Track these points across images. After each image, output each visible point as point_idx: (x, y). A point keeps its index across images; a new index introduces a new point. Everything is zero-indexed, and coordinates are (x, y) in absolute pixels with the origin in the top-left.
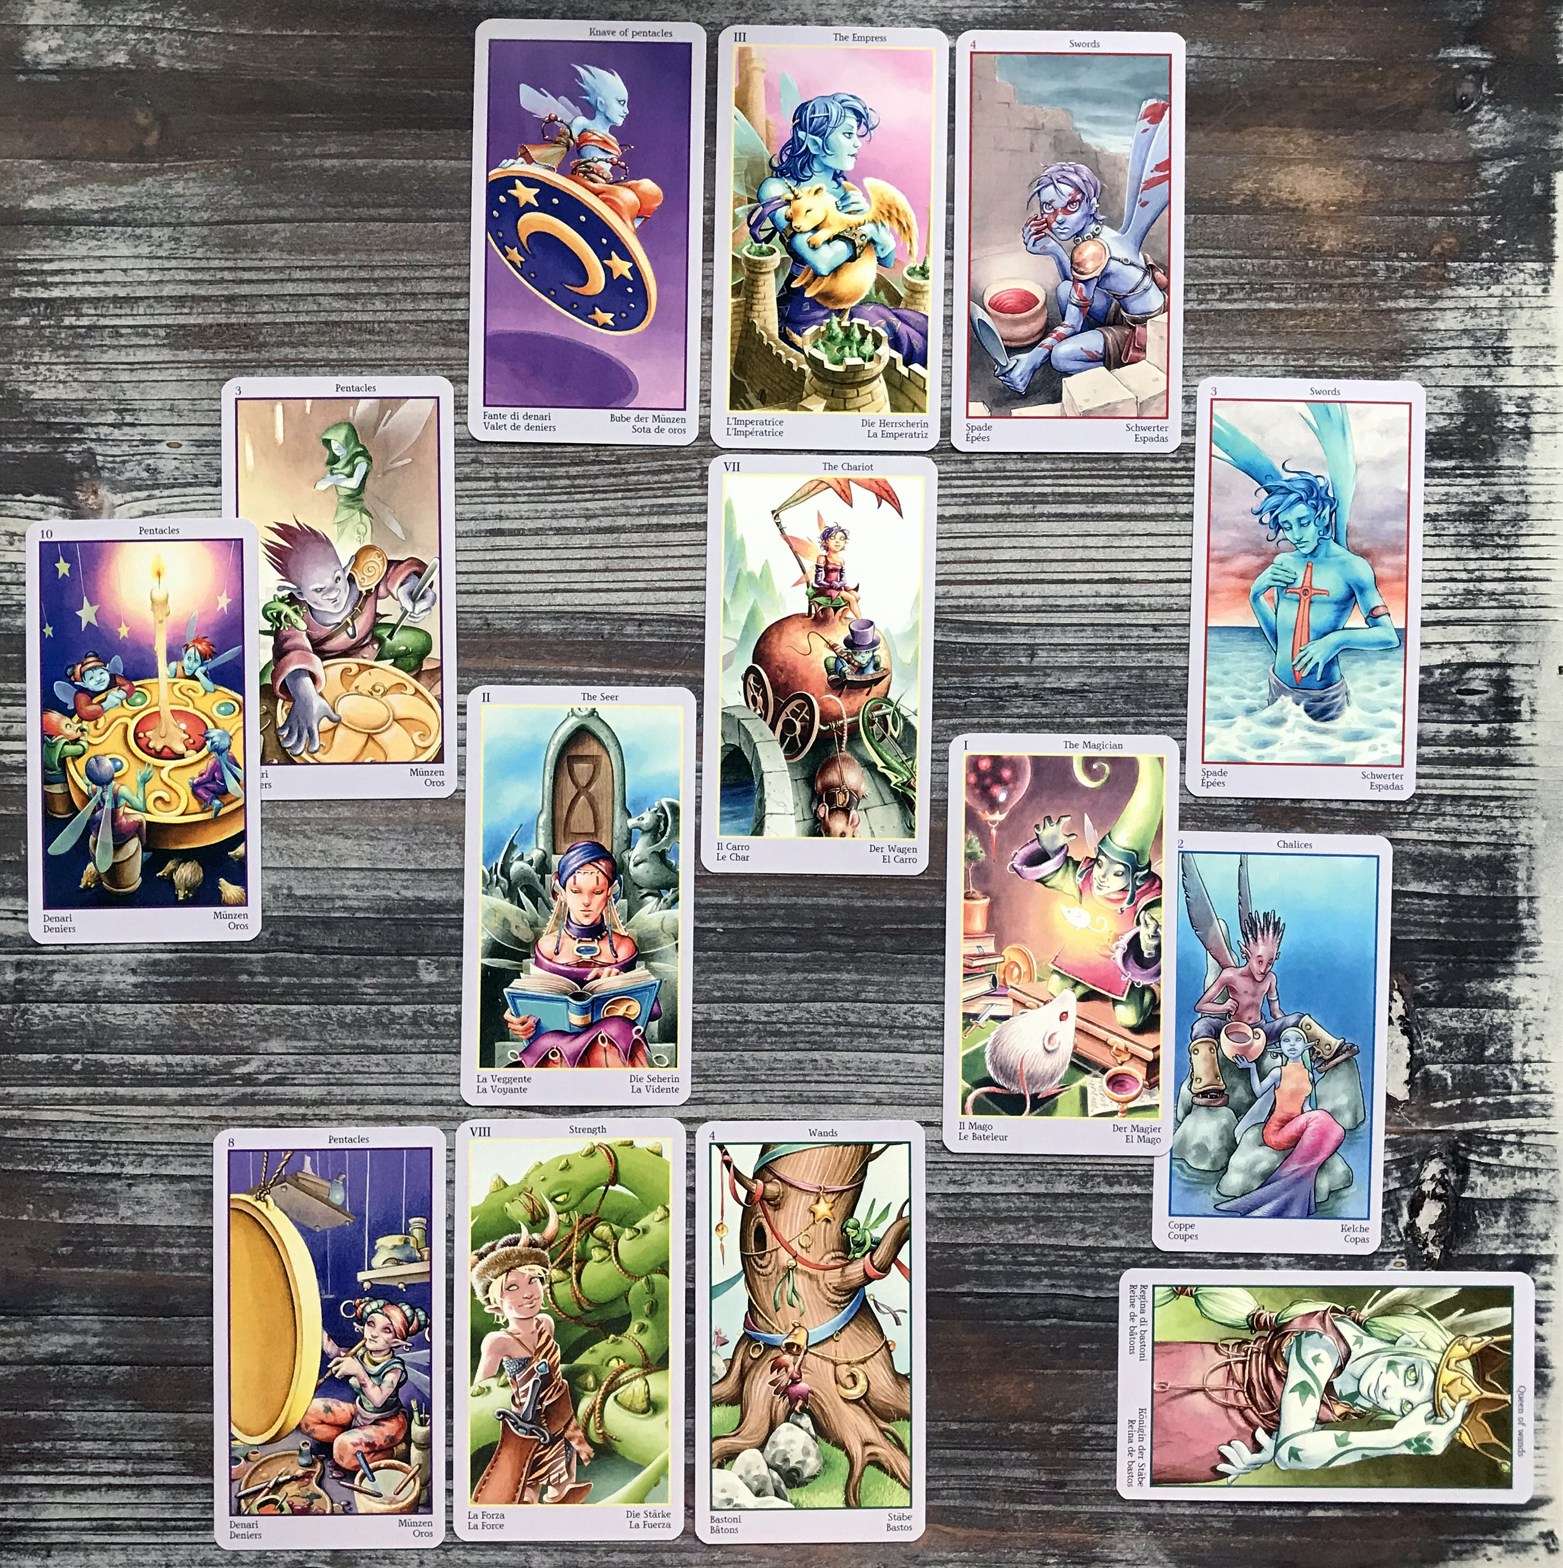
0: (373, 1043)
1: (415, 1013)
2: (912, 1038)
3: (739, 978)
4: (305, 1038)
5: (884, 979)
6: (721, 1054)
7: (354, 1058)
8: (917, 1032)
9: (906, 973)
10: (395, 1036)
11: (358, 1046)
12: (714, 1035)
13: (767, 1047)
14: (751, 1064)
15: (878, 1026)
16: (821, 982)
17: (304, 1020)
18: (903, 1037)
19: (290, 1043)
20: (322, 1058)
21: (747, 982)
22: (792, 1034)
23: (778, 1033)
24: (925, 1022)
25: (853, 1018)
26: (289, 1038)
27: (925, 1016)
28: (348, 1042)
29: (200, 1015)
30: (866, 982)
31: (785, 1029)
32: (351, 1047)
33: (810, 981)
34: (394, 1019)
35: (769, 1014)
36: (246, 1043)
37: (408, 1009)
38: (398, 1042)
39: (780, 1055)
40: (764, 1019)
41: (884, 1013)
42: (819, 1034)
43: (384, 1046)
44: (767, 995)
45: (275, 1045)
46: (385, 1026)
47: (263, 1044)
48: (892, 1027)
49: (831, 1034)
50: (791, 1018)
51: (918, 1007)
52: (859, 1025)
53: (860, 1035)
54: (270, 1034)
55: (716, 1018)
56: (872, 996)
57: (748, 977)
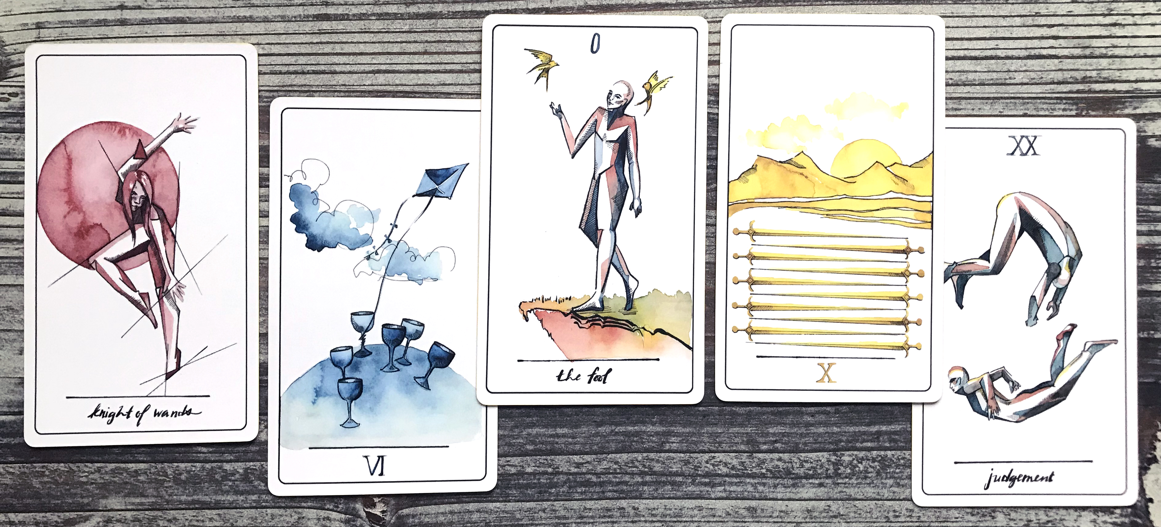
0: (207, 499)
1: (246, 469)
2: (714, 485)
3: (551, 431)
4: (142, 495)
5: (687, 430)
6: (532, 505)
7: (189, 514)
8: (718, 480)
9: (709, 424)
10: (227, 492)
11: (194, 502)
12: (528, 486)
13: (577, 496)
14: (563, 513)
15: (682, 474)
16: (626, 434)
17: (142, 478)
18: (706, 484)
19: (128, 500)
20: (159, 513)
21: (558, 436)
22: (601, 484)
23: (588, 484)
24: (725, 470)
25: (658, 467)
26: (128, 495)
27: (726, 464)
28: (183, 498)
29: (43, 474)
30: (669, 434)
31: (594, 479)
32: (187, 503)
33: (617, 434)
34: (227, 476)
35: (578, 465)
36: (86, 501)
37: (240, 467)
38: (230, 498)
39: (589, 504)
40: (573, 470)
41: (687, 463)
42: (626, 483)
43: (217, 502)
44: (577, 447)
45: (114, 502)
46: (218, 483)
47: (103, 502)
48: (693, 476)
49: (638, 484)
50: (599, 469)
51: (720, 456)
52: (663, 474)
53: (665, 483)
54: (109, 492)
55: (529, 470)
56: (674, 446)
57: (560, 431)
